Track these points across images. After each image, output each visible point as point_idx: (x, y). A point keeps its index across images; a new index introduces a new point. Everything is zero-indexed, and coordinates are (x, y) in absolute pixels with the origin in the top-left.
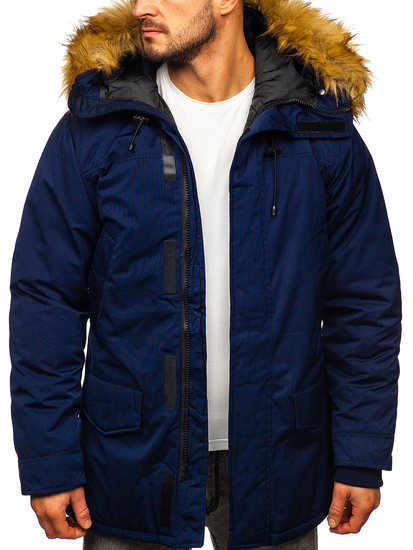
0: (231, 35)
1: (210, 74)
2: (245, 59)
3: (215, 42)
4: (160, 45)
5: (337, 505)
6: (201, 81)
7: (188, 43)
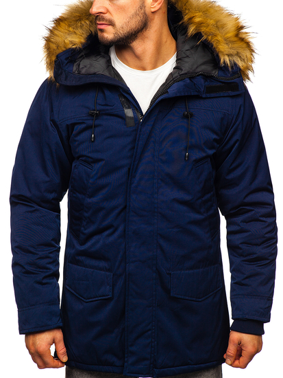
0: (158, 26)
1: (144, 53)
2: (168, 42)
3: (147, 31)
4: (109, 34)
5: (231, 349)
6: (138, 57)
7: (129, 32)
